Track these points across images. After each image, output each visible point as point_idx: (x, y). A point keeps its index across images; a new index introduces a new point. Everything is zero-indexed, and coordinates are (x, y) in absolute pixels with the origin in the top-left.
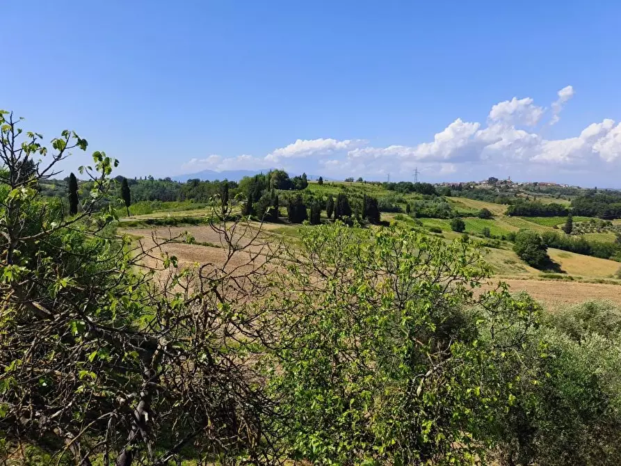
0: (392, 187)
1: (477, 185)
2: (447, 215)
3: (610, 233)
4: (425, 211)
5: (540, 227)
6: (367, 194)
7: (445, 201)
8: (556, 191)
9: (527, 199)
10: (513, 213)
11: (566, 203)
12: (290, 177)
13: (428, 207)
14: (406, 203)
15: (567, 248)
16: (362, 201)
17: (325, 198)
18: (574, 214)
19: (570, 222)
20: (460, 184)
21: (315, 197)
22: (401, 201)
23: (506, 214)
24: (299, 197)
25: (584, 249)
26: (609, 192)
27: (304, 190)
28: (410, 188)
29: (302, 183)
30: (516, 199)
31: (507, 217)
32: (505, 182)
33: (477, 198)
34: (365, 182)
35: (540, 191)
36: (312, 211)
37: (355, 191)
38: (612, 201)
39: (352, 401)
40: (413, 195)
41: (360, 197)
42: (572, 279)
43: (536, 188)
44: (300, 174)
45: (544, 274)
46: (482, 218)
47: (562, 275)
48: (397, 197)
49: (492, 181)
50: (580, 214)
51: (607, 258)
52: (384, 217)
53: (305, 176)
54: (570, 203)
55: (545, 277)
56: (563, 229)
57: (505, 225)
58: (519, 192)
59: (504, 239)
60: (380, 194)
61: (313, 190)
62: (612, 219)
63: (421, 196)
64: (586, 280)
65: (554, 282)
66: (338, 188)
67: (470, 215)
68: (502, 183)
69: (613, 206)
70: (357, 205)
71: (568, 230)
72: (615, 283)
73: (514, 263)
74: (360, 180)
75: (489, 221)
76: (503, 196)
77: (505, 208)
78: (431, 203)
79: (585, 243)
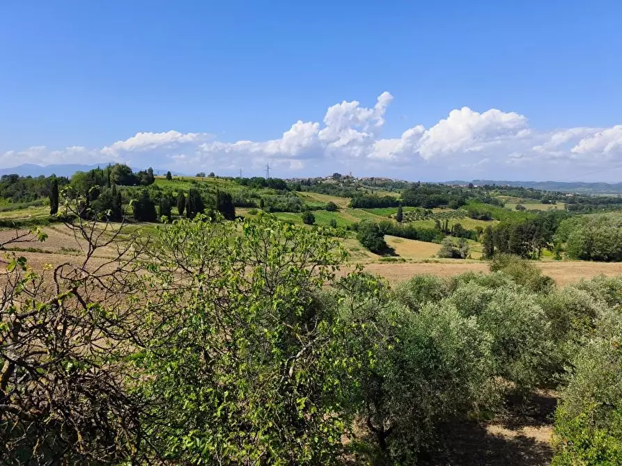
0: (245, 182)
1: (323, 180)
2: (298, 208)
3: (431, 219)
4: (277, 206)
5: (376, 217)
6: (220, 189)
7: (296, 195)
8: (389, 185)
9: (366, 192)
10: (355, 206)
11: (397, 195)
12: (134, 172)
13: (280, 202)
14: (260, 198)
15: (399, 235)
16: (215, 197)
17: (175, 194)
18: (403, 205)
19: (401, 211)
20: (309, 180)
21: (164, 193)
22: (254, 196)
23: (349, 206)
24: (146, 194)
25: (412, 235)
26: (429, 185)
27: (150, 186)
28: (263, 183)
29: (149, 178)
30: (357, 193)
31: (351, 209)
32: (348, 177)
33: (324, 192)
34: (218, 177)
35: (376, 185)
36: (161, 207)
37: (207, 186)
38: (432, 193)
39: (226, 393)
40: (266, 190)
41: (213, 192)
42: (405, 261)
43: (373, 183)
44: (145, 168)
45: (382, 258)
46: (329, 210)
47: (397, 258)
48: (250, 192)
49: (336, 176)
50: (409, 204)
51: (430, 242)
52: (239, 212)
53: (151, 170)
54: (400, 195)
55: (384, 260)
56: (395, 218)
57: (349, 217)
58: (359, 186)
59: (348, 229)
60: (233, 189)
61: (160, 186)
62: (432, 208)
63: (273, 191)
64: (415, 261)
65: (391, 264)
66: (189, 183)
67: (319, 208)
68: (344, 178)
69: (432, 196)
70: (211, 200)
71: (399, 219)
72: (437, 262)
73: (358, 250)
74: (212, 175)
75: (335, 213)
76: (346, 190)
77: (348, 201)
78: (283, 198)
79: (413, 230)
